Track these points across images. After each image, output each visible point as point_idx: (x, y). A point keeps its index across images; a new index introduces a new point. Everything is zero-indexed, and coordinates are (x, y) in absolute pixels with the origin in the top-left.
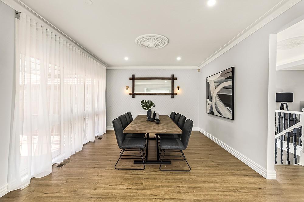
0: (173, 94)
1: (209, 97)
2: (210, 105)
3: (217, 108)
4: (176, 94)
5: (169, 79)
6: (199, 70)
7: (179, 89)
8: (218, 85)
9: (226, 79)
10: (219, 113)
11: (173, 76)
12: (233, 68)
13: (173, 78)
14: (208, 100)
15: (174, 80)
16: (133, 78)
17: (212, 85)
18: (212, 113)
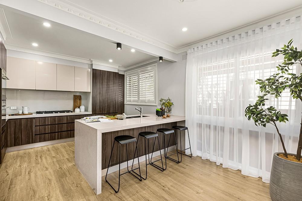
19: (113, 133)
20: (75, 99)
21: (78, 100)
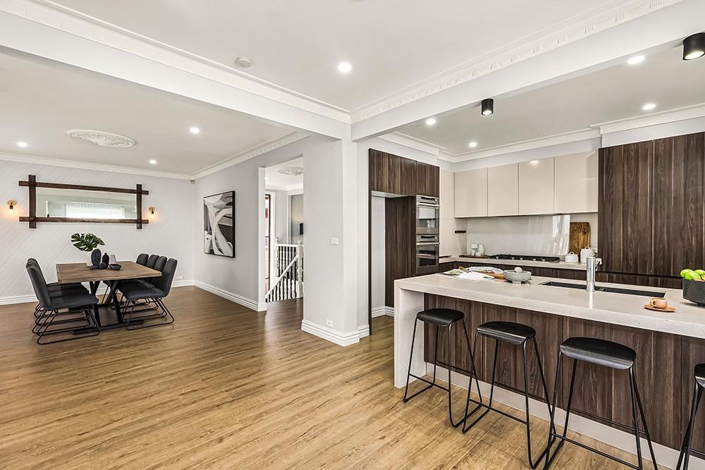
0: (140, 222)
1: (208, 229)
2: (209, 241)
3: (217, 244)
4: (147, 222)
5: (131, 191)
6: (193, 181)
7: (153, 213)
8: (219, 212)
9: (227, 204)
10: (220, 250)
11: (139, 186)
12: (234, 192)
13: (140, 192)
14: (206, 232)
15: (143, 196)
16: (32, 184)
17: (212, 211)
18: (212, 252)
19: (475, 305)
20: (573, 232)
21: (581, 234)
